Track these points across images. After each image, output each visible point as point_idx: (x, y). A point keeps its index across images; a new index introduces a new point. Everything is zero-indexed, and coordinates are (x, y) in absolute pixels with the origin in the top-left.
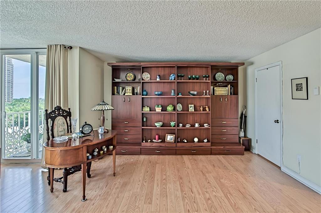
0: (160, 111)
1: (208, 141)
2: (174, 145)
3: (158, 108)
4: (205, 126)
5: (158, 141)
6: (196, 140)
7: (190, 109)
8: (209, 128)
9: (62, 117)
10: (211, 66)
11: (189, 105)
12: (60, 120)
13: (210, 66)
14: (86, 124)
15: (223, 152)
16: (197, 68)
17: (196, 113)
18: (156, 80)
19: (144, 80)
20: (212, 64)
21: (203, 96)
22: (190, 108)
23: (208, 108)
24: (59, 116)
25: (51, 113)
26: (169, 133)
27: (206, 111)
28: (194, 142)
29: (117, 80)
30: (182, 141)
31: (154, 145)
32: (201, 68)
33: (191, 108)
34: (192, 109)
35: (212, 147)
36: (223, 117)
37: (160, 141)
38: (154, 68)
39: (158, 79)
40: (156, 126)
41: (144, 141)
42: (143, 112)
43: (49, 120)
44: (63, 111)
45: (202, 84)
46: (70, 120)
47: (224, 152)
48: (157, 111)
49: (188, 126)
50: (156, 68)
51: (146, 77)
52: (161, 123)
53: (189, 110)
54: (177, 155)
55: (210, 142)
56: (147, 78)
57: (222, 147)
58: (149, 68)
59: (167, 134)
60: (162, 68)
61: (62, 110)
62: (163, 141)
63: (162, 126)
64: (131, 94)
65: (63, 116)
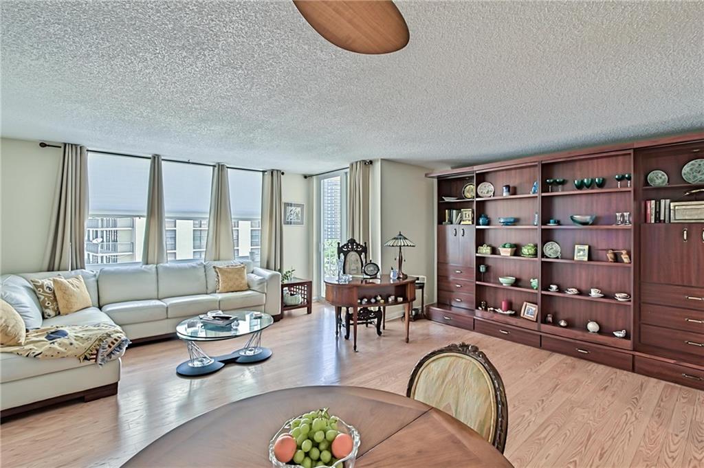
0: (509, 255)
1: (627, 337)
2: (535, 326)
3: (504, 249)
4: (619, 299)
5: (505, 313)
6: (592, 326)
7: (578, 254)
8: (629, 303)
9: (355, 253)
10: (634, 152)
11: (576, 246)
12: (353, 256)
13: (632, 151)
14: (371, 263)
15: (675, 375)
16: (600, 160)
17: (598, 265)
18: (502, 195)
19: (480, 197)
20: (635, 147)
21: (614, 226)
22: (579, 252)
23: (627, 256)
24: (352, 250)
25: (343, 247)
26: (531, 301)
27: (623, 262)
28: (588, 331)
29: (447, 199)
30: (555, 323)
31: (496, 317)
32: (611, 159)
33: (582, 253)
34: (584, 255)
35: (637, 353)
36: (693, 285)
37: (509, 312)
38: (501, 173)
39: (505, 194)
40: (502, 284)
41: (480, 308)
42: (477, 255)
43: (342, 254)
44: (358, 245)
45: (614, 197)
46: (366, 258)
47: (679, 375)
48: (502, 254)
49: (572, 292)
50: (504, 172)
51: (485, 191)
52: (511, 279)
53: (575, 258)
54: (544, 349)
55: (630, 339)
56: (488, 192)
57: (672, 361)
58: (493, 174)
59: (525, 303)
60: (518, 170)
61: (356, 243)
62: (517, 314)
63: (512, 285)
64: (470, 223)
65: (356, 251)
